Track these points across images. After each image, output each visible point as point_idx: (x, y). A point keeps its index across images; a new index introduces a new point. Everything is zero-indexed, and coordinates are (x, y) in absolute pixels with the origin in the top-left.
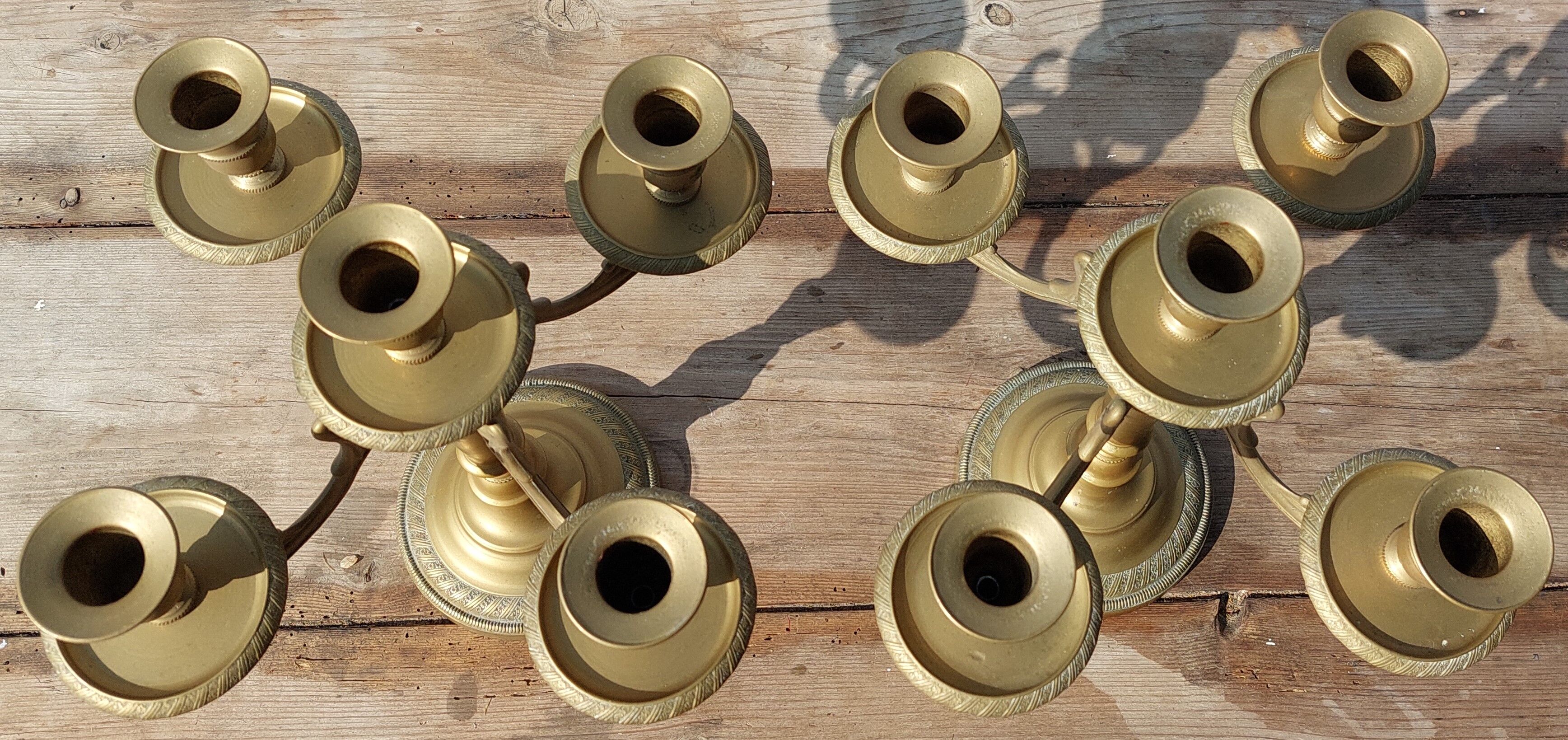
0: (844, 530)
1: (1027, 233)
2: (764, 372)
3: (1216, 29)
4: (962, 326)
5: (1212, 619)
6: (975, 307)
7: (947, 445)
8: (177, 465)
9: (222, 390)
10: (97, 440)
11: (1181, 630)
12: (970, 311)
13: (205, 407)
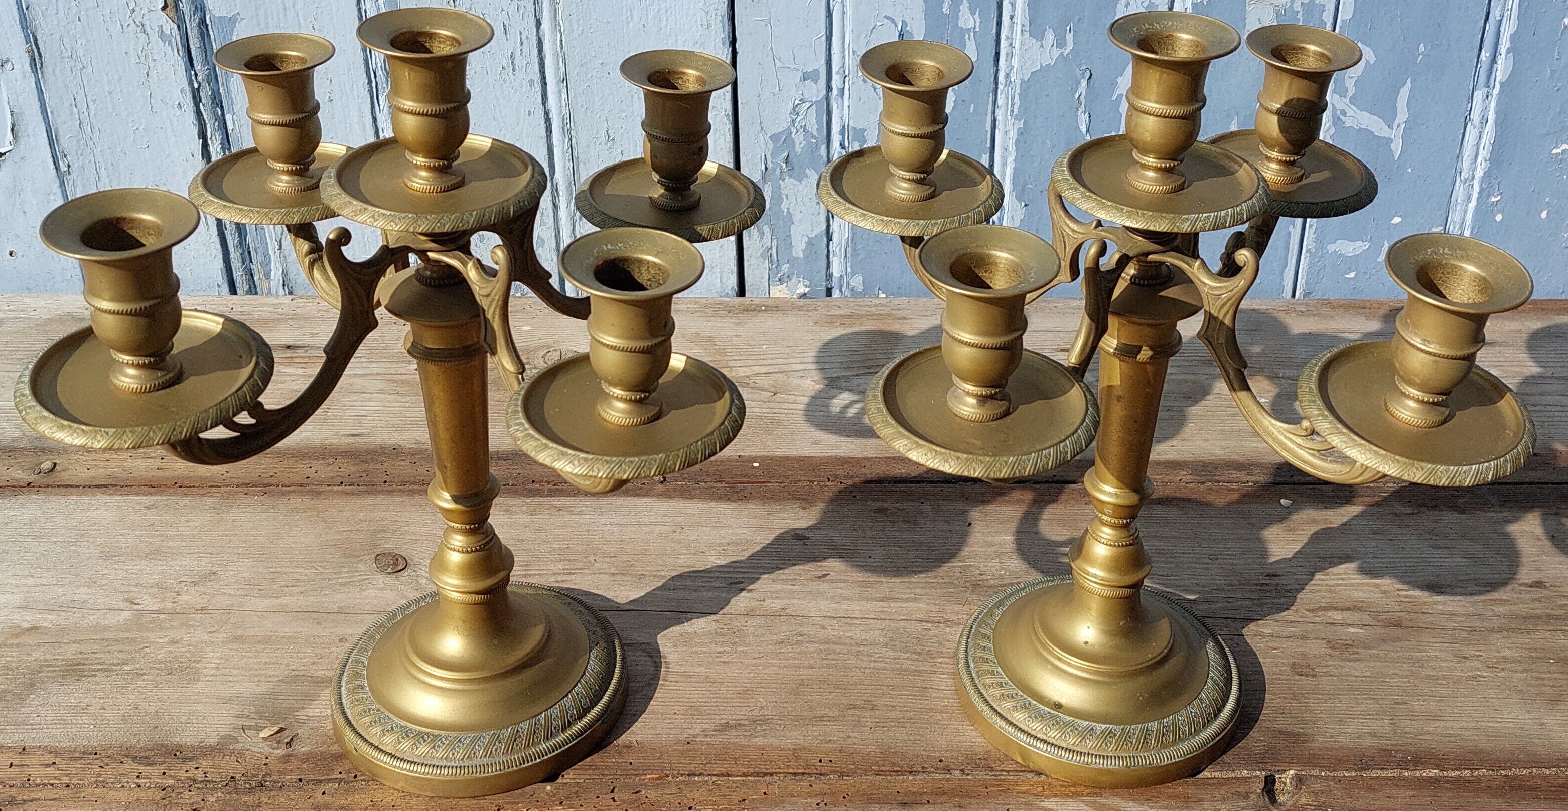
0: (831, 714)
1: (1019, 501)
2: (743, 594)
3: (1192, 377)
4: (955, 563)
5: (1259, 791)
6: (966, 551)
7: (944, 650)
8: (98, 655)
9: (163, 601)
10: (17, 636)
11: (1224, 800)
12: (963, 553)
13: (141, 613)
